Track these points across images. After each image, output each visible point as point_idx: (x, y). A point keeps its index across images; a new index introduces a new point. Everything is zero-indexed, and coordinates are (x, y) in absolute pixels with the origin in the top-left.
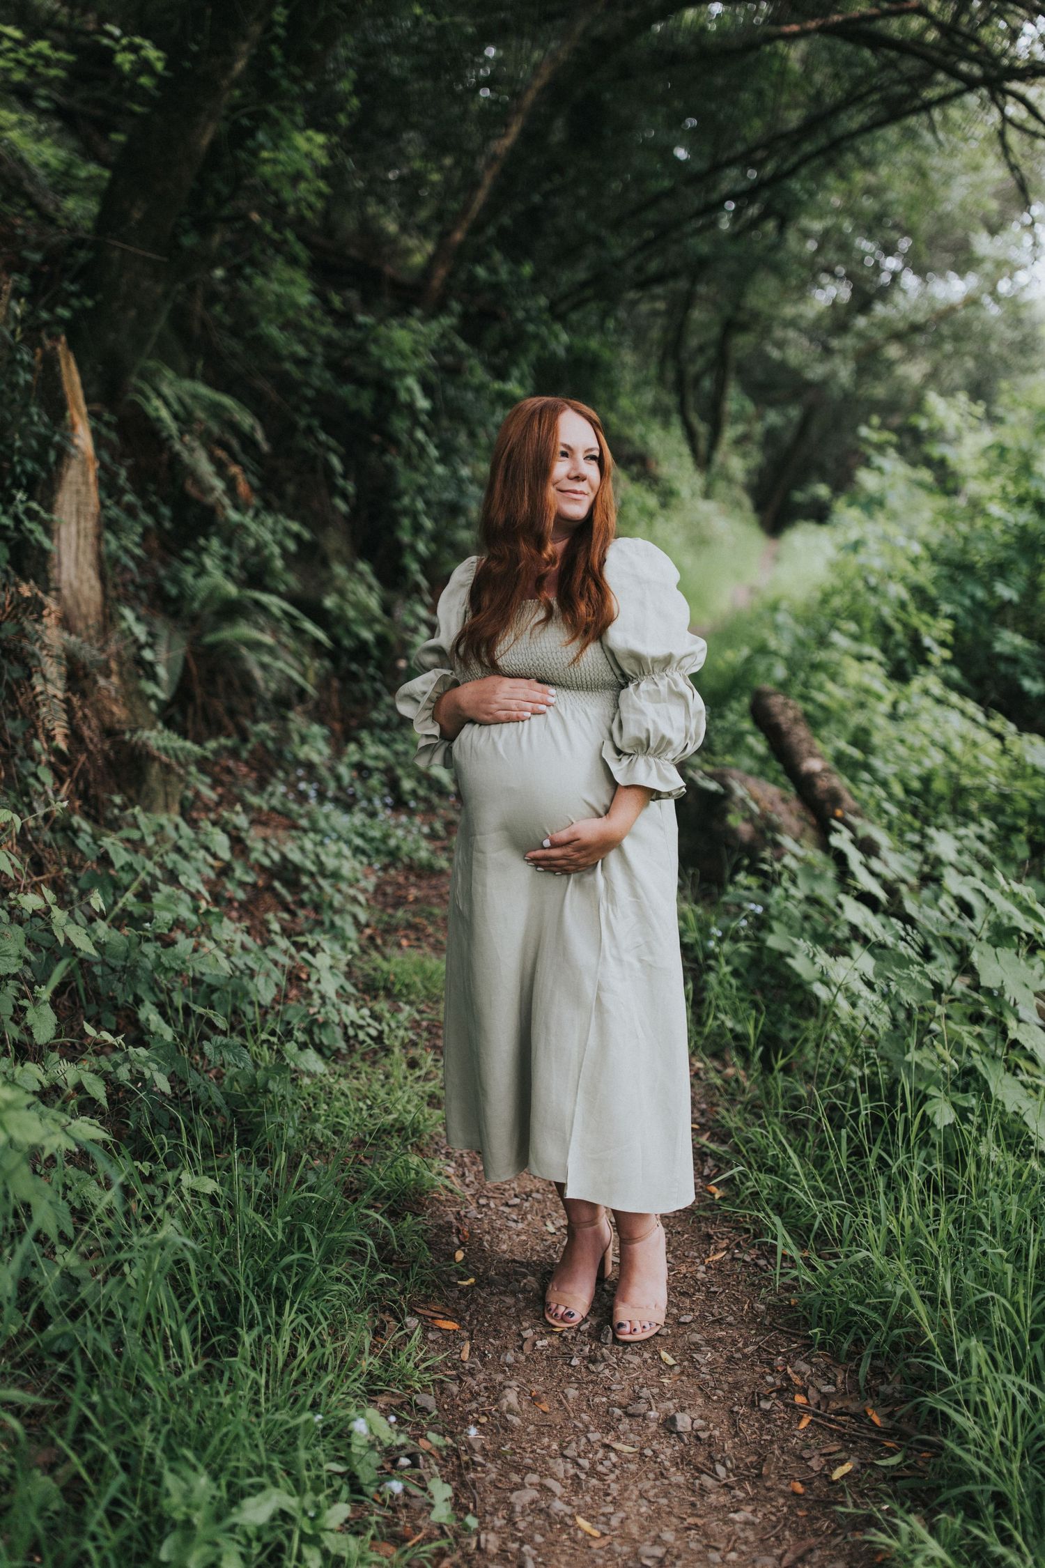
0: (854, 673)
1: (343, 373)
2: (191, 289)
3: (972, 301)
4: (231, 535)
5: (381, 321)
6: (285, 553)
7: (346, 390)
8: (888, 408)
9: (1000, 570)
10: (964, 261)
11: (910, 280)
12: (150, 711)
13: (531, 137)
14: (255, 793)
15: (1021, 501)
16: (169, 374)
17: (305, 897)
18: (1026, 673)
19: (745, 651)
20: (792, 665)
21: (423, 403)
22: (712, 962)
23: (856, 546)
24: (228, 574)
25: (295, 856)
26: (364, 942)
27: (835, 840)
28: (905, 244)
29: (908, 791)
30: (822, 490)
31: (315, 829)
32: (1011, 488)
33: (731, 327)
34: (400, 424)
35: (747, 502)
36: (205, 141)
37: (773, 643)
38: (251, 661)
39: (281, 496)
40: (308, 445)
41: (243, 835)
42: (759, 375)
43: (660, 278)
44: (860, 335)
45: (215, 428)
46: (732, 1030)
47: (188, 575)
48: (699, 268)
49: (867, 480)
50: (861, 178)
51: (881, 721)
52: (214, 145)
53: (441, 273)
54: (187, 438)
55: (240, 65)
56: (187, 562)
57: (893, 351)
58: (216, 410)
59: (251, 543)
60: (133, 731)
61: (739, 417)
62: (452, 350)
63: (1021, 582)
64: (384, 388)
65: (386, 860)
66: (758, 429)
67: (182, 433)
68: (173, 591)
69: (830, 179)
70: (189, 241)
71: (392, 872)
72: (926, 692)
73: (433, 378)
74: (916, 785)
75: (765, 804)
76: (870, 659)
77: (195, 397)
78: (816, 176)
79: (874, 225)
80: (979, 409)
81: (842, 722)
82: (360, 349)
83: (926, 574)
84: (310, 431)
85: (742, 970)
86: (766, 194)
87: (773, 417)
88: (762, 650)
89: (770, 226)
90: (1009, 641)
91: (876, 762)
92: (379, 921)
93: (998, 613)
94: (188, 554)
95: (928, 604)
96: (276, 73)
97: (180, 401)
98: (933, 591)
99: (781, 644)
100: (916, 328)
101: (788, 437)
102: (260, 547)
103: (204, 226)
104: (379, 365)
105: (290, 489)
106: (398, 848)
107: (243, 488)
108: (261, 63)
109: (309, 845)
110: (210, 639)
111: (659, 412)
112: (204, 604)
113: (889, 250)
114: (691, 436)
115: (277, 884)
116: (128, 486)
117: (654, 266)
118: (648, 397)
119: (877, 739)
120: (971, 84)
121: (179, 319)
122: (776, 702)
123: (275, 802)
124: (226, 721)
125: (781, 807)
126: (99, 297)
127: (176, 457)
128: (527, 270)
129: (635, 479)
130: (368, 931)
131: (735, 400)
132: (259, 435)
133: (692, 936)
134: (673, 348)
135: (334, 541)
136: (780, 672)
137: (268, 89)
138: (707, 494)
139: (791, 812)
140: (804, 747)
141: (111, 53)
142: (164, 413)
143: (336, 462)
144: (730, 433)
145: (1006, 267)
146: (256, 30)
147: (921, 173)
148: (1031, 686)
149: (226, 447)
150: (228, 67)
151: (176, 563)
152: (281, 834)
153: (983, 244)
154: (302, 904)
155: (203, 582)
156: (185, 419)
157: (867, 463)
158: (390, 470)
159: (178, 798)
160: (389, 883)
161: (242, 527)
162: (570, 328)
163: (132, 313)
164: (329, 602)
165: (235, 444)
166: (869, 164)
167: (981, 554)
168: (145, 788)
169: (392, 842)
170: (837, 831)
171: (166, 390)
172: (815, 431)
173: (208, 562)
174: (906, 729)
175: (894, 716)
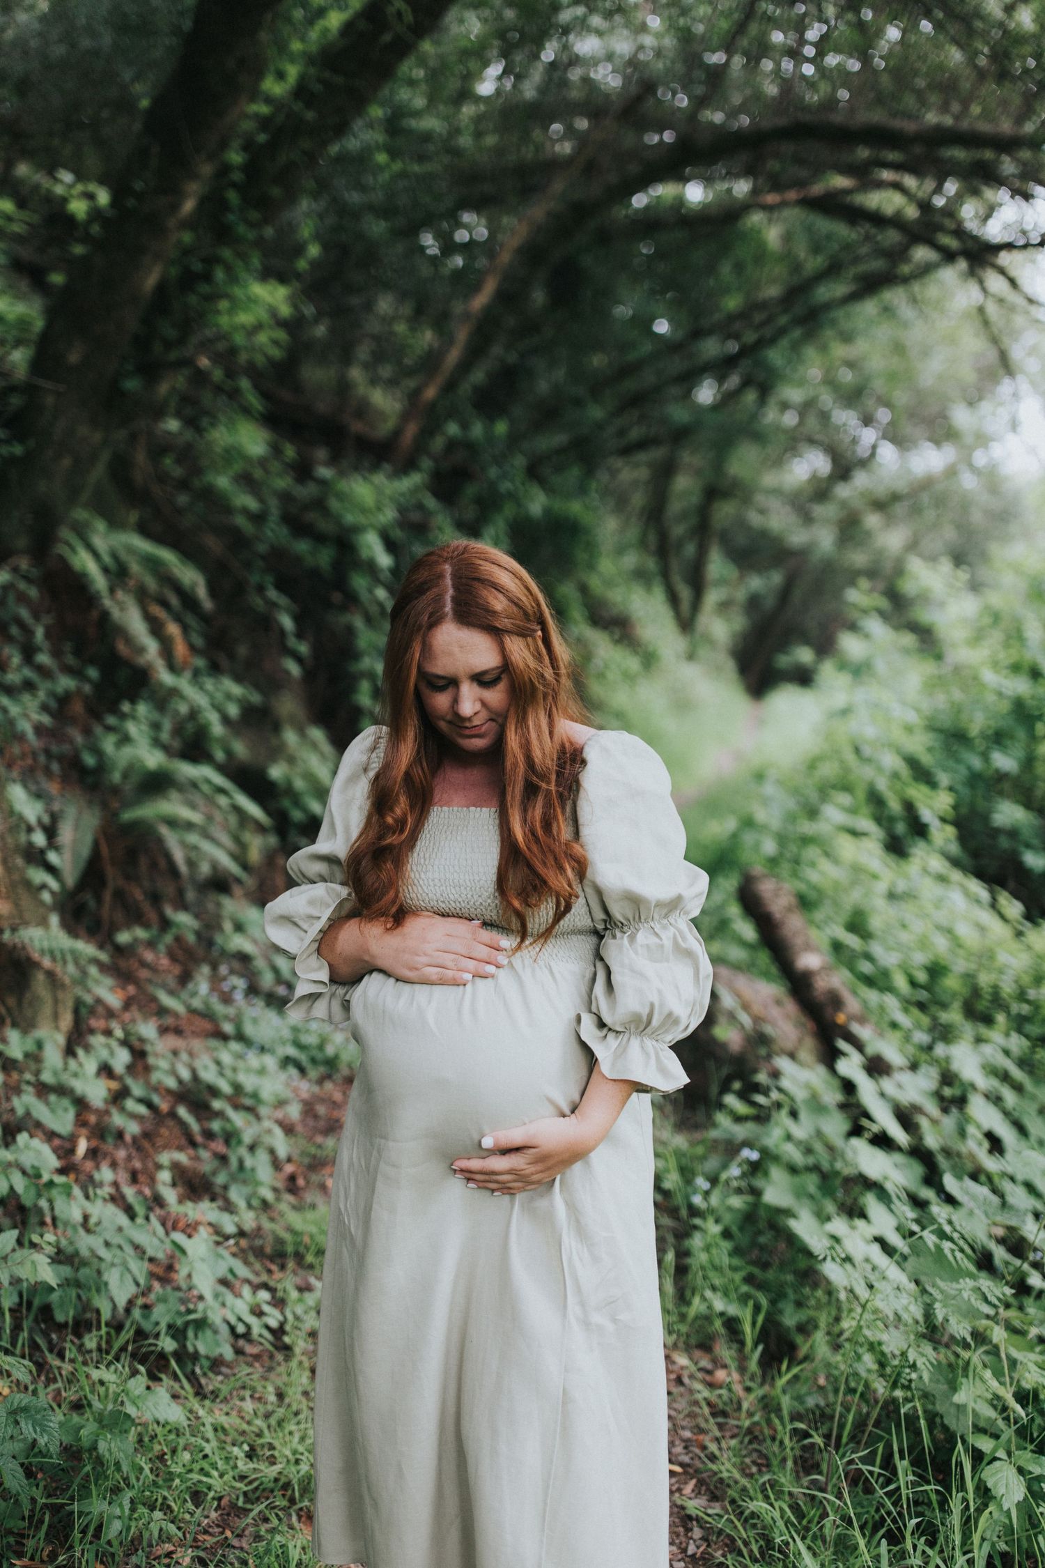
0: (847, 848)
1: (298, 526)
2: (133, 437)
3: (951, 472)
4: (163, 699)
5: (342, 474)
6: (226, 720)
7: (302, 547)
8: (872, 573)
9: (999, 738)
10: (942, 432)
11: (887, 452)
12: (42, 903)
13: (508, 297)
14: (172, 993)
15: (1016, 668)
16: (100, 525)
17: (216, 1126)
18: (1028, 846)
19: (731, 824)
20: (782, 839)
21: (384, 560)
22: (697, 1221)
23: (845, 712)
24: (157, 743)
25: (209, 1075)
26: (280, 1185)
27: (844, 1067)
28: (883, 415)
29: (913, 983)
30: (804, 655)
31: (241, 1037)
32: (1002, 655)
33: (714, 492)
34: (359, 582)
35: (730, 666)
36: (151, 281)
37: (761, 815)
38: (172, 840)
39: (231, 656)
40: (258, 602)
41: (148, 1048)
42: (741, 540)
43: (642, 445)
44: (844, 504)
45: (151, 584)
46: (722, 1314)
47: (108, 744)
48: (680, 435)
49: (850, 645)
50: (839, 351)
51: (880, 903)
52: (161, 288)
53: (411, 430)
54: (120, 595)
55: (189, 206)
56: (109, 729)
57: (872, 520)
58: (153, 564)
59: (183, 709)
60: (14, 929)
61: (722, 582)
62: (420, 507)
63: (1019, 751)
64: (345, 543)
65: (322, 1069)
66: (741, 595)
67: (112, 590)
68: (89, 760)
69: (810, 352)
70: (132, 384)
71: (329, 1086)
72: (925, 871)
73: (398, 534)
74: (922, 977)
75: (757, 1008)
76: (865, 834)
77: (131, 550)
78: (796, 347)
79: (853, 396)
80: (963, 575)
81: (836, 904)
82: (319, 504)
83: (920, 744)
84: (261, 589)
85: (734, 1229)
86: (746, 363)
87: (756, 583)
88: (748, 823)
89: (750, 397)
90: (1008, 813)
91: (877, 949)
92: (303, 1153)
93: (995, 784)
94: (111, 720)
95: (922, 775)
96: (231, 217)
97: (114, 556)
98: (926, 759)
99: (770, 815)
100: (895, 497)
101: (770, 603)
102: (194, 714)
103: (150, 371)
104: (338, 520)
105: (242, 651)
106: (337, 1057)
107: (180, 649)
108: (213, 205)
109: (226, 1058)
110: (128, 815)
111: (640, 575)
112: (126, 775)
113: (867, 421)
114: (673, 599)
115: (182, 1112)
116: (46, 645)
117: (635, 434)
118: (631, 560)
119: (876, 923)
120: (949, 256)
121: (120, 469)
122: (766, 888)
123: (196, 1003)
124: (147, 907)
125: (775, 1012)
126: (32, 443)
127: (105, 616)
128: (501, 428)
129: (618, 642)
130: (289, 1169)
131: (717, 565)
132: (202, 592)
133: (672, 1181)
134: (655, 514)
135: (288, 705)
136: (769, 847)
137: (223, 234)
138: (691, 656)
139: (788, 1017)
140: (798, 941)
141: (64, 200)
142: (92, 568)
143: (287, 622)
144: (712, 597)
145: (983, 440)
146: (207, 169)
147: (899, 349)
148: (1033, 860)
149: (165, 604)
150: (175, 207)
151: (98, 730)
152: (197, 1044)
153: (961, 417)
154: (209, 1135)
155: (127, 753)
156: (118, 573)
157: (853, 627)
158: (350, 631)
159: (70, 1004)
160: (322, 1100)
161: (174, 692)
162: (549, 489)
163: (67, 462)
164: (276, 772)
165: (174, 601)
166: (847, 338)
167: (977, 724)
168: (28, 995)
169: (330, 1051)
170: (844, 1054)
171: (99, 542)
172: (797, 595)
173: (132, 728)
174: (907, 911)
175: (892, 896)
